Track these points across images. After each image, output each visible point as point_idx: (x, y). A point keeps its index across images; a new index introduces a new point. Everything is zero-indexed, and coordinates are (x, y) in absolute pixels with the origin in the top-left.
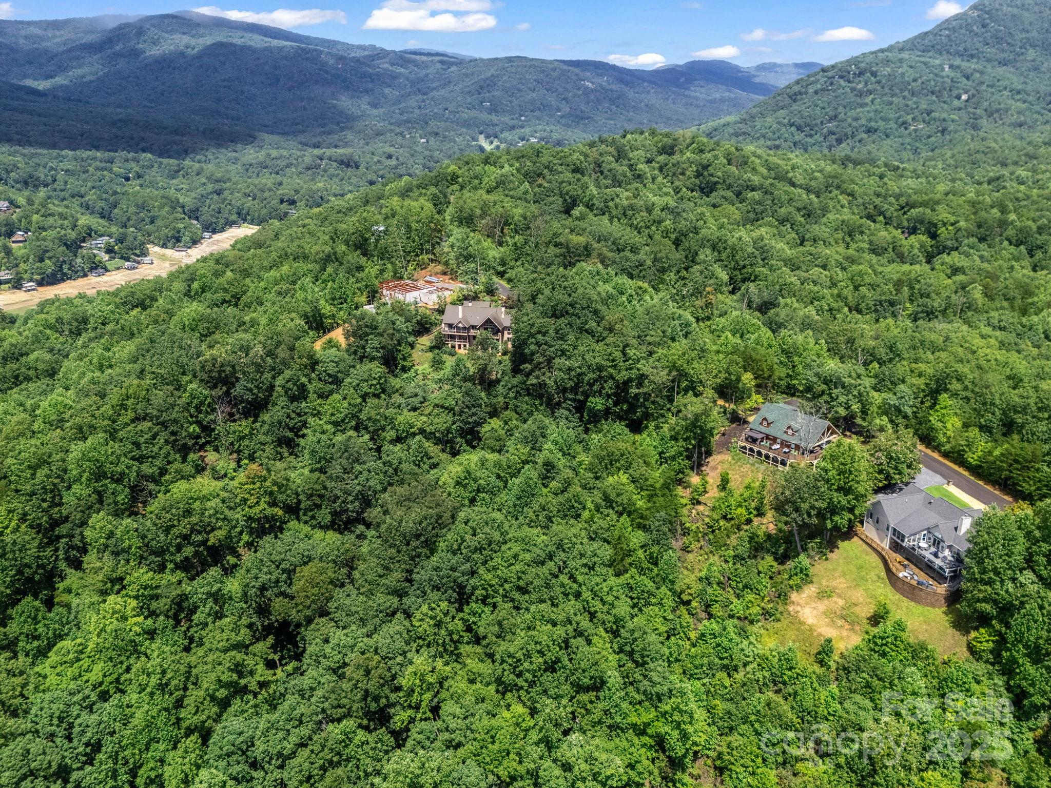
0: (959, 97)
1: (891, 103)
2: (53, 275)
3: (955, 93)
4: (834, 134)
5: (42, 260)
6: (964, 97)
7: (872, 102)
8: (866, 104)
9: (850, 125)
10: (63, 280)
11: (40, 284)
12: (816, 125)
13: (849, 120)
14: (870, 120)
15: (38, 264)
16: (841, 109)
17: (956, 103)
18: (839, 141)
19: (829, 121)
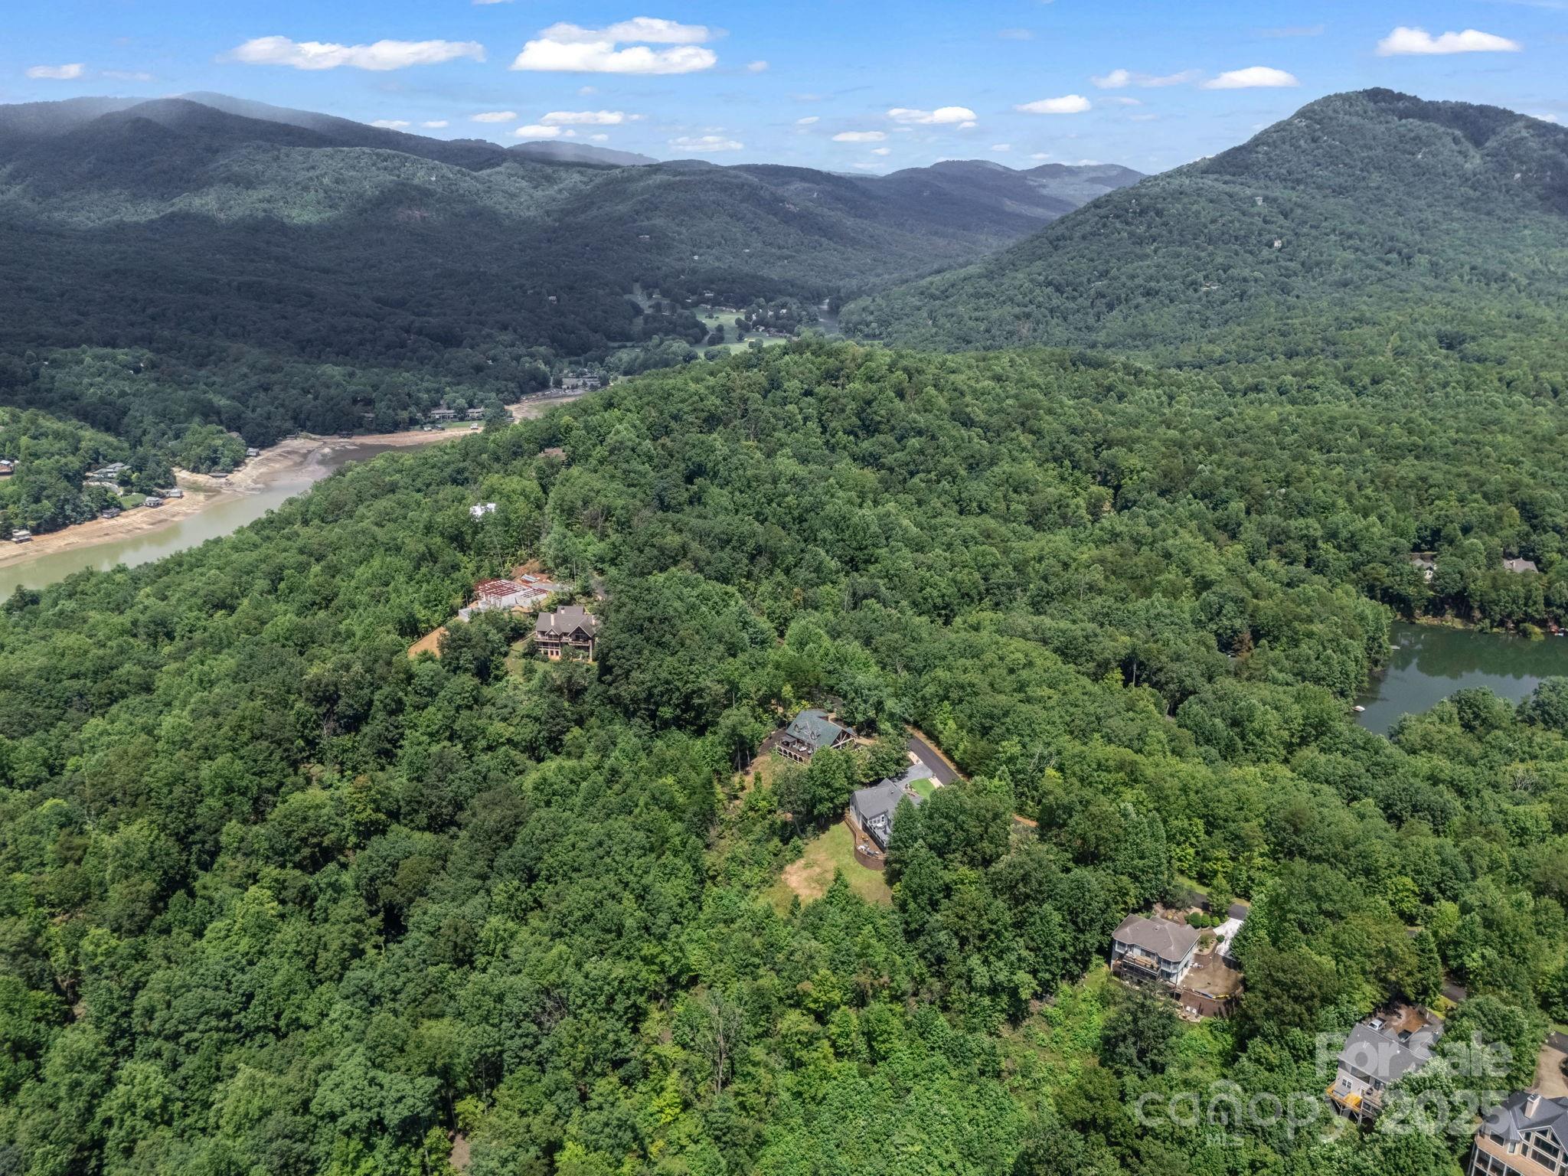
0: (1270, 245)
1: (1178, 255)
2: (53, 519)
3: (1266, 237)
4: (1104, 296)
5: (37, 500)
6: (1277, 244)
7: (1155, 251)
8: (1147, 256)
9: (1124, 285)
10: (65, 526)
11: (36, 531)
12: (1081, 284)
13: (1124, 278)
14: (1151, 278)
15: (33, 506)
16: (1113, 262)
17: (1265, 253)
18: (1111, 307)
19: (1099, 279)
